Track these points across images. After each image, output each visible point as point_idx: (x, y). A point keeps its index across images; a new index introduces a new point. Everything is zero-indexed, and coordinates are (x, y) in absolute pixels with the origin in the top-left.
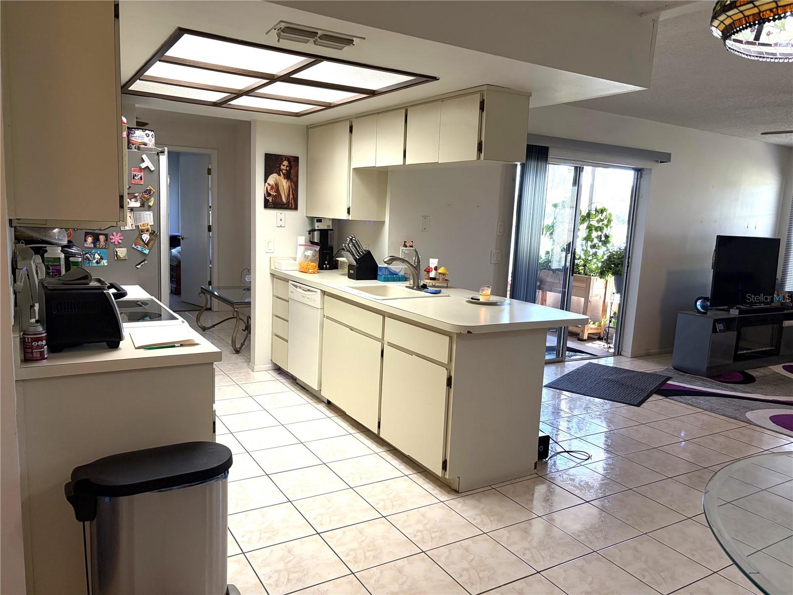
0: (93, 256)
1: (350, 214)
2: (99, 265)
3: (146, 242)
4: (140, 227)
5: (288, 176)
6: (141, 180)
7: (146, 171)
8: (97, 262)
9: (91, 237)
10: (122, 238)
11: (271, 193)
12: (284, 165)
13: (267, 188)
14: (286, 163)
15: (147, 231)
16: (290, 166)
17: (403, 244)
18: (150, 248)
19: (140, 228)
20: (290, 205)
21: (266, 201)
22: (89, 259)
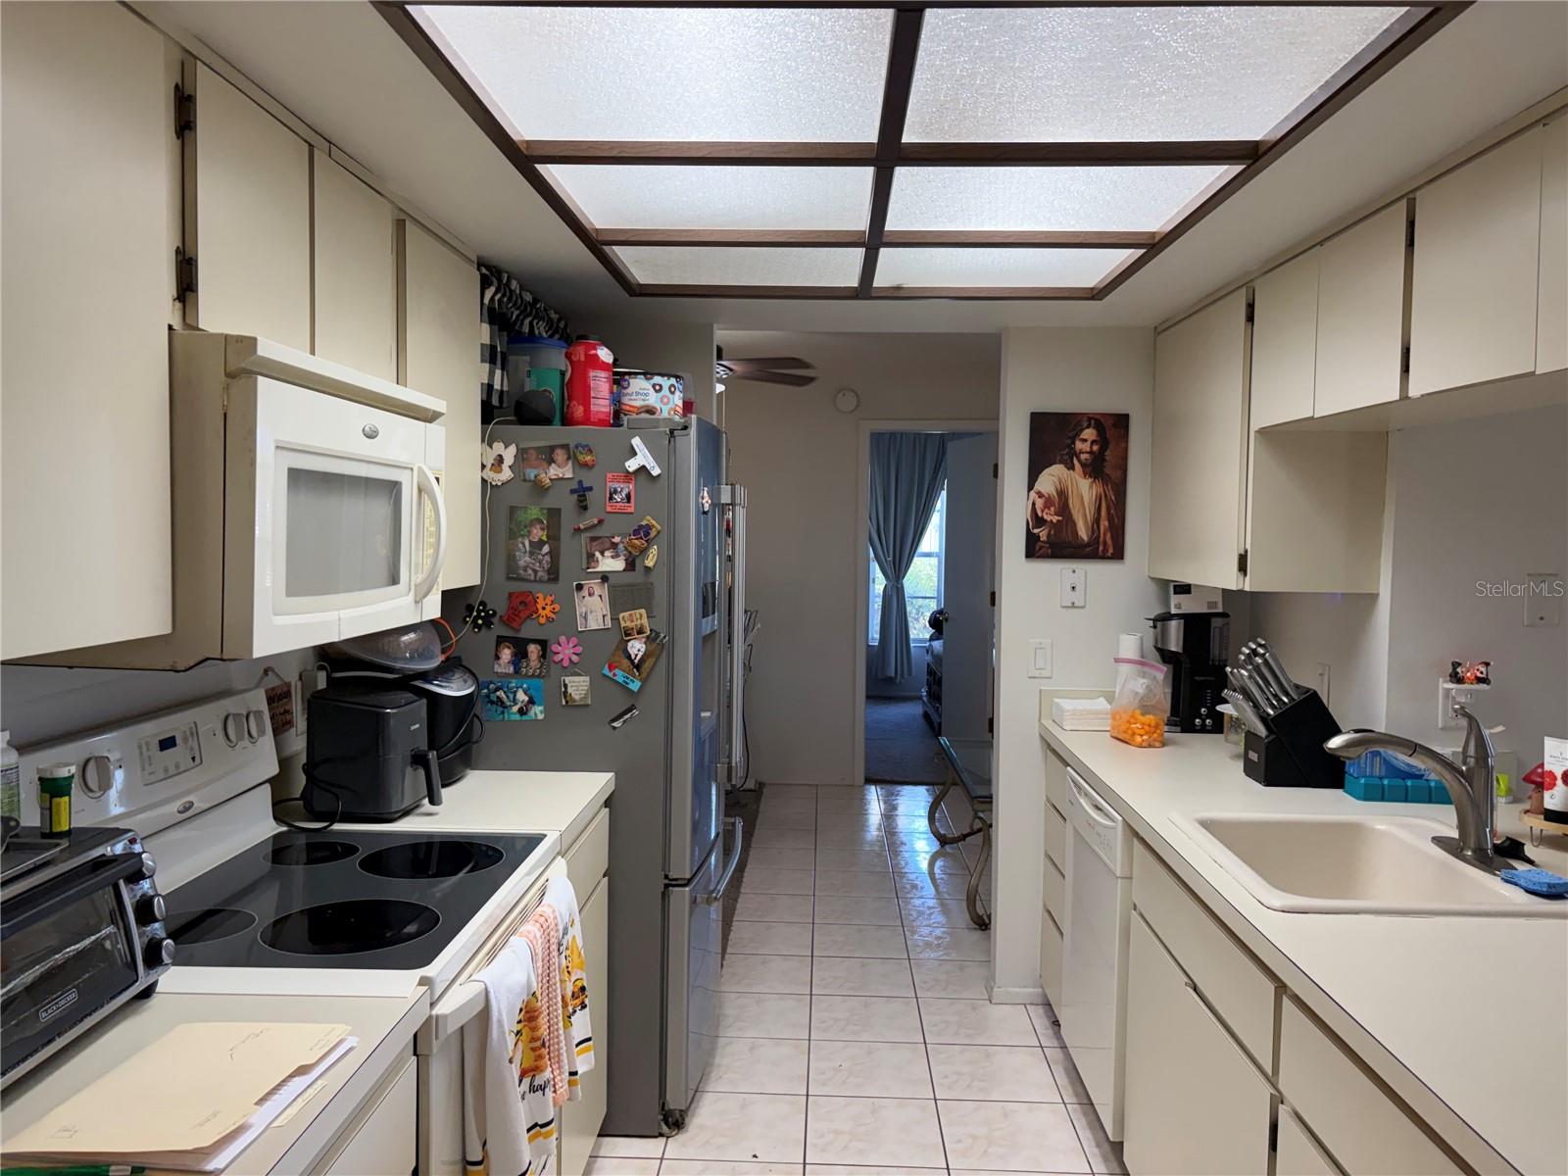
0: (511, 696)
1: (1245, 575)
2: (525, 718)
3: (636, 661)
4: (622, 622)
5: (1095, 469)
6: (629, 501)
7: (642, 477)
8: (521, 712)
9: (509, 648)
10: (580, 649)
11: (1045, 517)
12: (1085, 440)
13: (1034, 504)
14: (1089, 434)
15: (640, 631)
16: (1103, 440)
17: (1450, 670)
18: (644, 675)
19: (623, 624)
20: (1101, 548)
21: (1032, 541)
22: (502, 702)
